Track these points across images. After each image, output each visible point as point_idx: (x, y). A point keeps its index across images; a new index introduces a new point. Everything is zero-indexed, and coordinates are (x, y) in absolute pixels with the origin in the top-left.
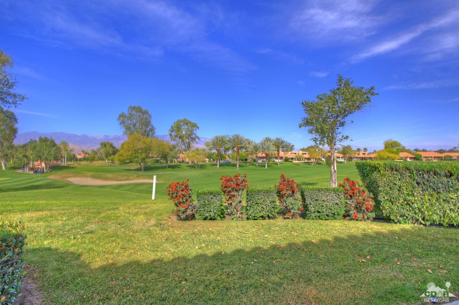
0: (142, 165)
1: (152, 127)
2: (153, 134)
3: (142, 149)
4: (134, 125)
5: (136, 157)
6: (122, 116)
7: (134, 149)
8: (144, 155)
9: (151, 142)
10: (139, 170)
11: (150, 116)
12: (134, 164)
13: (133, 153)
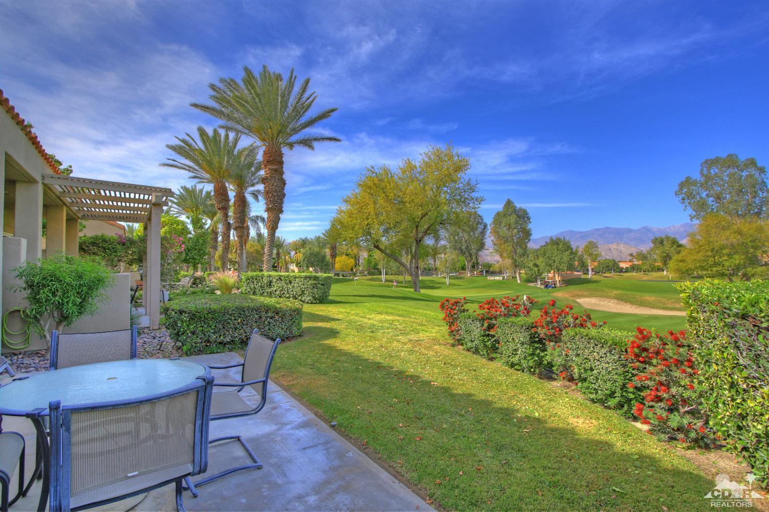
3: (730, 246)
4: (718, 198)
5: (716, 265)
6: (686, 183)
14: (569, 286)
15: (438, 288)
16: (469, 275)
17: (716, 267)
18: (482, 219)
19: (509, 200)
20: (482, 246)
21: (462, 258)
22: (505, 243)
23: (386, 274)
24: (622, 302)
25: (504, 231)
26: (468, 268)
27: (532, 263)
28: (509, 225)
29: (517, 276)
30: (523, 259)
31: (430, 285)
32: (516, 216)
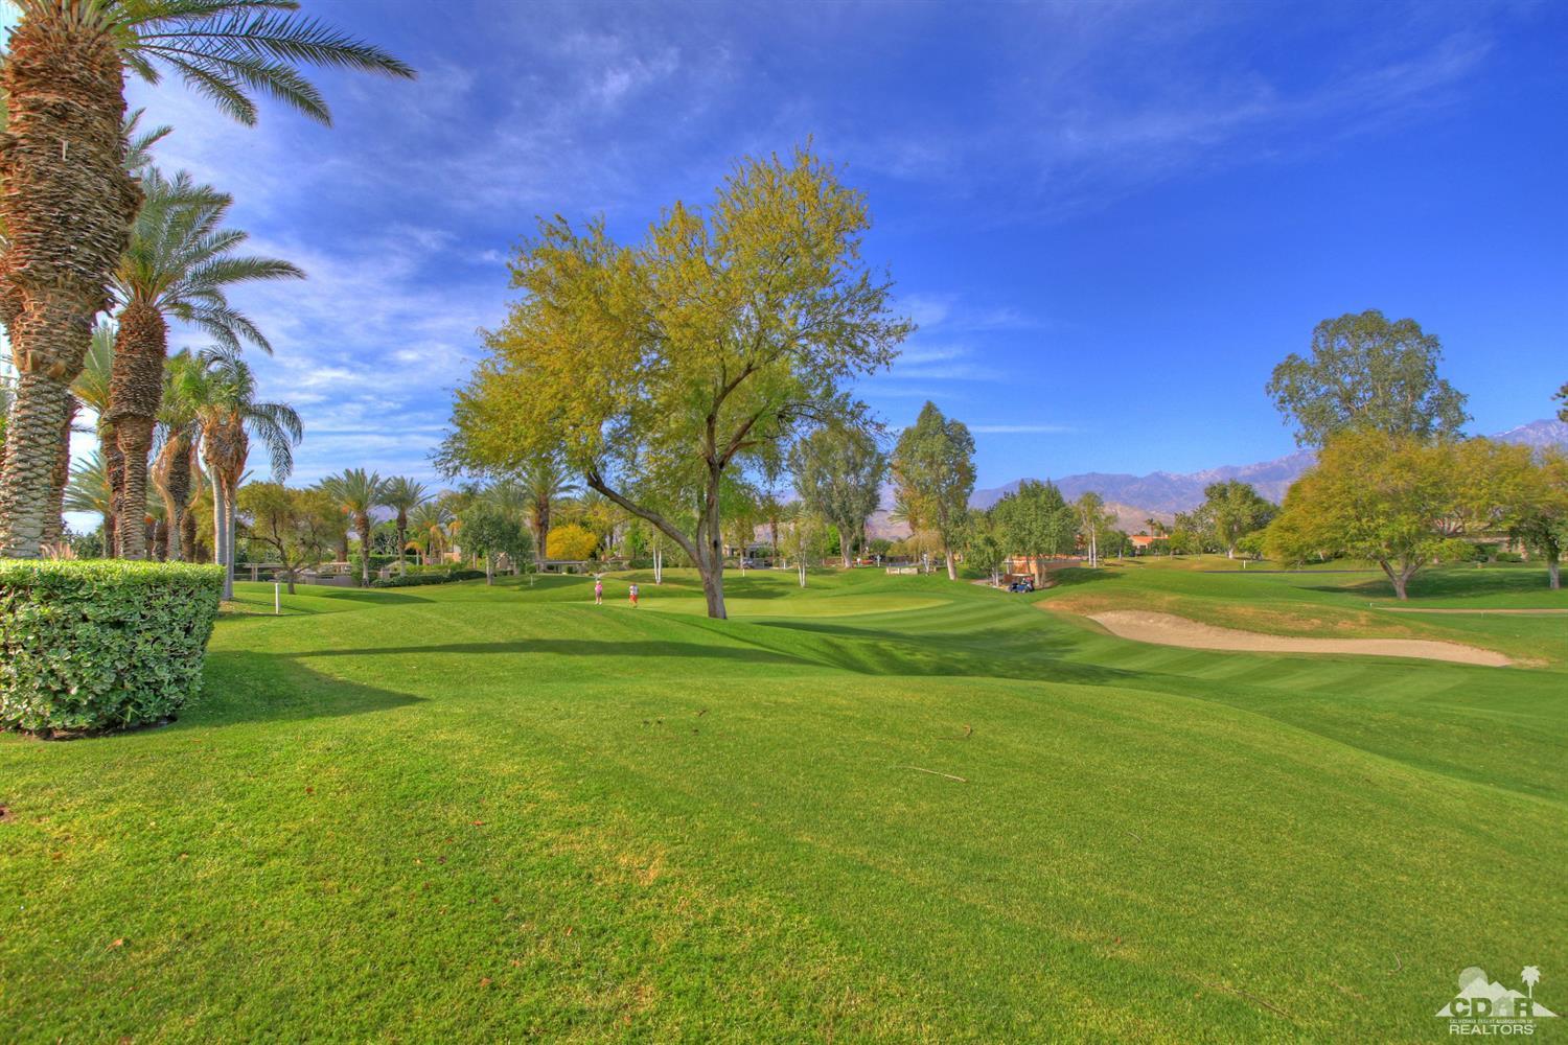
0: (1396, 566)
1: (1448, 391)
2: (1454, 424)
3: (1394, 496)
4: (1348, 398)
5: (1362, 535)
6: (1290, 366)
7: (1354, 498)
8: (1405, 524)
9: (1446, 459)
10: (1384, 590)
11: (1432, 343)
12: (1357, 564)
13: (1347, 518)
14: (1060, 587)
15: (781, 595)
16: (847, 565)
17: (1364, 539)
18: (873, 446)
19: (929, 403)
20: (872, 502)
21: (832, 529)
22: (922, 496)
23: (665, 565)
24: (1186, 621)
25: (919, 469)
26: (845, 549)
27: (983, 536)
28: (932, 456)
29: (949, 564)
30: (961, 528)
31: (764, 587)
32: (944, 437)
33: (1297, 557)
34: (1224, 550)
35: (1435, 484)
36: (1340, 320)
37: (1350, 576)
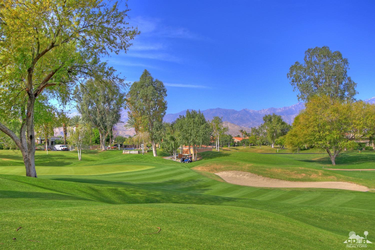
0: (332, 152)
1: (350, 81)
2: (352, 95)
3: (331, 123)
4: (317, 82)
5: (320, 139)
6: (295, 67)
7: (318, 123)
8: (335, 135)
9: (349, 108)
10: (327, 161)
11: (346, 62)
12: (318, 150)
13: (315, 131)
14: (203, 160)
15: (68, 164)
16: (103, 149)
17: (321, 141)
18: (118, 90)
19: (146, 71)
20: (117, 118)
21: (95, 130)
22: (141, 116)
24: (255, 175)
25: (140, 103)
26: (102, 141)
27: (169, 136)
28: (147, 96)
29: (153, 149)
30: (159, 132)
31: (59, 160)
32: (152, 88)
33: (297, 148)
34: (270, 144)
35: (345, 119)
36: (315, 49)
37: (316, 155)
